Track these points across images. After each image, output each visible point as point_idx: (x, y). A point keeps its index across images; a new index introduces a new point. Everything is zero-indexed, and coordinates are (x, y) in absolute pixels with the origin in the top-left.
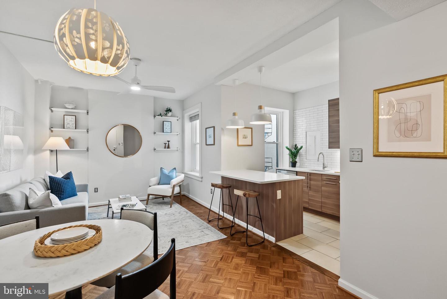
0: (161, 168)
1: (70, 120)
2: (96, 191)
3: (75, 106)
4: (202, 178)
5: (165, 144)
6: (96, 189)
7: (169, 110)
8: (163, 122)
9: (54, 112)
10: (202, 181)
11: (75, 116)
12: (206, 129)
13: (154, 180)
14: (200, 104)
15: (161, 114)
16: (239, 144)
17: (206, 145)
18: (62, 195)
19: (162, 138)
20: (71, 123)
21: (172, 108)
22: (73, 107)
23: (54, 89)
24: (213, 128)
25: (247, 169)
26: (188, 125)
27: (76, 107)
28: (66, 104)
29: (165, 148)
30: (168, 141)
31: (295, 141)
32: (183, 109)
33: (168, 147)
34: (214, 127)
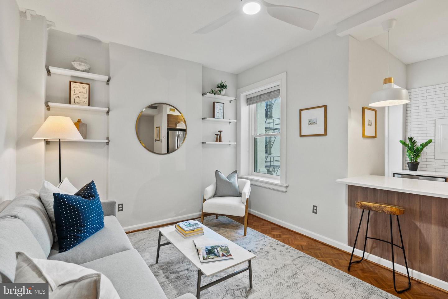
0: (216, 170)
1: (80, 90)
2: (121, 209)
3: (89, 67)
4: (287, 187)
5: (217, 135)
6: (121, 206)
7: (222, 86)
8: (214, 103)
9: (51, 75)
10: (286, 192)
11: (89, 85)
12: (301, 110)
13: (210, 190)
14: (285, 73)
15: (213, 91)
16: (366, 135)
17: (301, 136)
18: (81, 233)
19: (212, 126)
20: (81, 96)
21: (227, 83)
22: (86, 68)
23: (52, 36)
24: (323, 108)
25: (371, 174)
26: (245, 109)
27: (90, 69)
28: (76, 63)
29: (216, 141)
30: (220, 132)
31: (409, 133)
32: (238, 87)
33: (220, 141)
34: (325, 107)
